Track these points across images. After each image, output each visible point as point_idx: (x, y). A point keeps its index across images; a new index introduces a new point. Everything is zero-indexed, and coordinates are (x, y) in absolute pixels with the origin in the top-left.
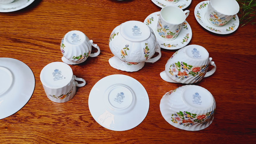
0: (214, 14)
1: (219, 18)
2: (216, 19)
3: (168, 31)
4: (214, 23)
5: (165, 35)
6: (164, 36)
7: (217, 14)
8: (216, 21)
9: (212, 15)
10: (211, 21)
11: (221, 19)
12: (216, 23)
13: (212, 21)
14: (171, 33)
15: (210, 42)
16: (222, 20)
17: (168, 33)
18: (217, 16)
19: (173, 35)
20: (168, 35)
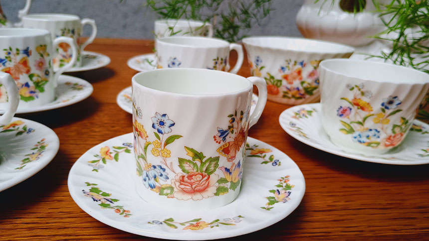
0: (351, 96)
1: (377, 107)
2: (365, 119)
3: (177, 149)
4: (364, 139)
5: (171, 175)
6: (169, 182)
7: (363, 94)
8: (369, 124)
9: (345, 104)
10: (350, 136)
11: (385, 107)
12: (371, 134)
13: (351, 131)
14: (198, 155)
15: (384, 202)
16: (388, 112)
17: (181, 161)
18: (365, 100)
19: (212, 168)
20: (183, 177)
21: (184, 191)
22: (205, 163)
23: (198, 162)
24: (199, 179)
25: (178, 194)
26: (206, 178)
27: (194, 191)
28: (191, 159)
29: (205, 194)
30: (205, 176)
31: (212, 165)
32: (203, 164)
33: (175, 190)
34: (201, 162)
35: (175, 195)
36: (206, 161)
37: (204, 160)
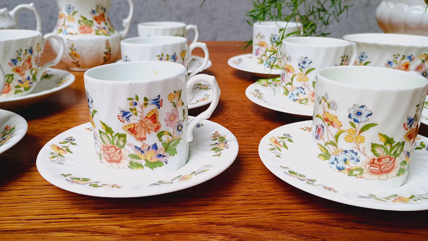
5: (363, 159)
6: (359, 165)
14: (389, 141)
17: (374, 146)
19: (398, 152)
20: (374, 159)
21: (373, 172)
22: (394, 148)
23: (388, 147)
24: (387, 162)
25: (367, 175)
26: (393, 160)
27: (381, 172)
28: (383, 144)
29: (390, 175)
30: (392, 159)
31: (399, 149)
32: (392, 148)
33: (365, 171)
34: (391, 146)
35: (364, 175)
36: (395, 146)
37: (393, 146)
